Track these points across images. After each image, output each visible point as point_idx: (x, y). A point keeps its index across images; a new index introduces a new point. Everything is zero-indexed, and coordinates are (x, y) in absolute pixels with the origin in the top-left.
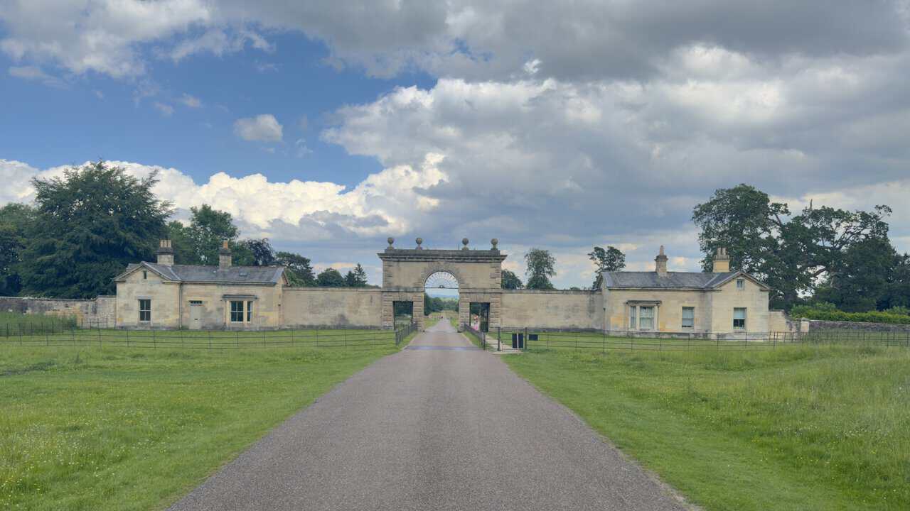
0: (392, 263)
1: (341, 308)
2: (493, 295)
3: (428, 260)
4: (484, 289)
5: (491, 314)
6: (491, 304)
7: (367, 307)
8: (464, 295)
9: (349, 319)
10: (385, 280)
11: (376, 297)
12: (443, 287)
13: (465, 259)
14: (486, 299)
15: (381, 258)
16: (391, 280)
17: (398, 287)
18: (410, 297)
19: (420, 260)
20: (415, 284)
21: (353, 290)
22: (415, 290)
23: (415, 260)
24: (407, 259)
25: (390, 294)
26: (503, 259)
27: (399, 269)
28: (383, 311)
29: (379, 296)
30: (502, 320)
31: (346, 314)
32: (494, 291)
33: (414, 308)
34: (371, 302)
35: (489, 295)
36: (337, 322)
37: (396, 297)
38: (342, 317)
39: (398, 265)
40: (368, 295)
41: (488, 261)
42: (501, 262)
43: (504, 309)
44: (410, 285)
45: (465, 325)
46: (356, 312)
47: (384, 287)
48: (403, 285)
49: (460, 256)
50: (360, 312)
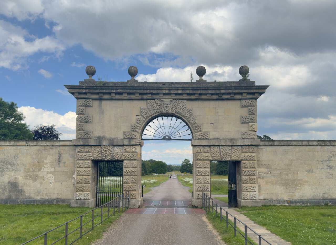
0: (90, 102)
1: (13, 173)
2: (245, 149)
3: (145, 97)
4: (232, 140)
5: (244, 178)
6: (243, 162)
7: (52, 170)
8: (201, 149)
9: (25, 188)
10: (79, 128)
11: (67, 154)
12: (170, 139)
13: (200, 94)
14: (235, 155)
15: (73, 93)
16: (88, 127)
17: (100, 139)
18: (118, 153)
19: (133, 97)
20: (125, 133)
21: (31, 143)
22: (126, 142)
23: (125, 96)
24: (114, 96)
25: (87, 149)
26: (261, 94)
27: (102, 112)
28: (75, 176)
29: (71, 152)
30: (259, 186)
31: (21, 180)
32: (247, 142)
33: (125, 169)
34: (59, 161)
35: (240, 148)
36: (6, 194)
37: (96, 154)
38: (14, 186)
39: (100, 106)
40: (54, 151)
41: (237, 97)
42: (256, 99)
43: (262, 170)
44: (120, 135)
45: (204, 195)
46: (35, 178)
47: (78, 139)
48: (108, 135)
49: (193, 89)
50: (43, 178)
